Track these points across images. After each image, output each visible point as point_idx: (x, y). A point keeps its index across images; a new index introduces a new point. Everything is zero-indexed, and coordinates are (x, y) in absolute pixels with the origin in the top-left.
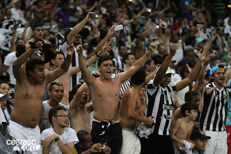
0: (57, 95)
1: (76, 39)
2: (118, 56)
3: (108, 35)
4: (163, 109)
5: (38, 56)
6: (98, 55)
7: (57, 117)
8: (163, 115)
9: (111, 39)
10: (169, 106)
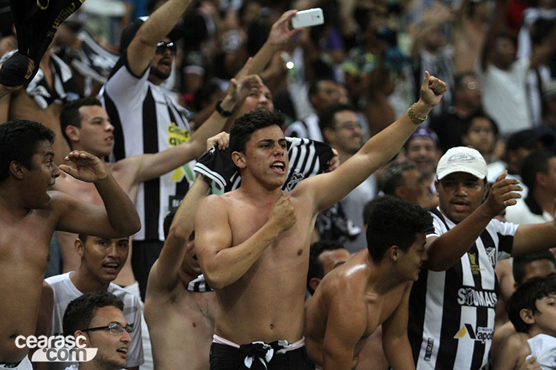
0: (104, 257)
1: (160, 57)
2: (308, 116)
3: (272, 45)
4: (460, 306)
5: (38, 106)
6: (225, 110)
7: (90, 332)
8: (462, 326)
9: (276, 60)
10: (481, 293)
